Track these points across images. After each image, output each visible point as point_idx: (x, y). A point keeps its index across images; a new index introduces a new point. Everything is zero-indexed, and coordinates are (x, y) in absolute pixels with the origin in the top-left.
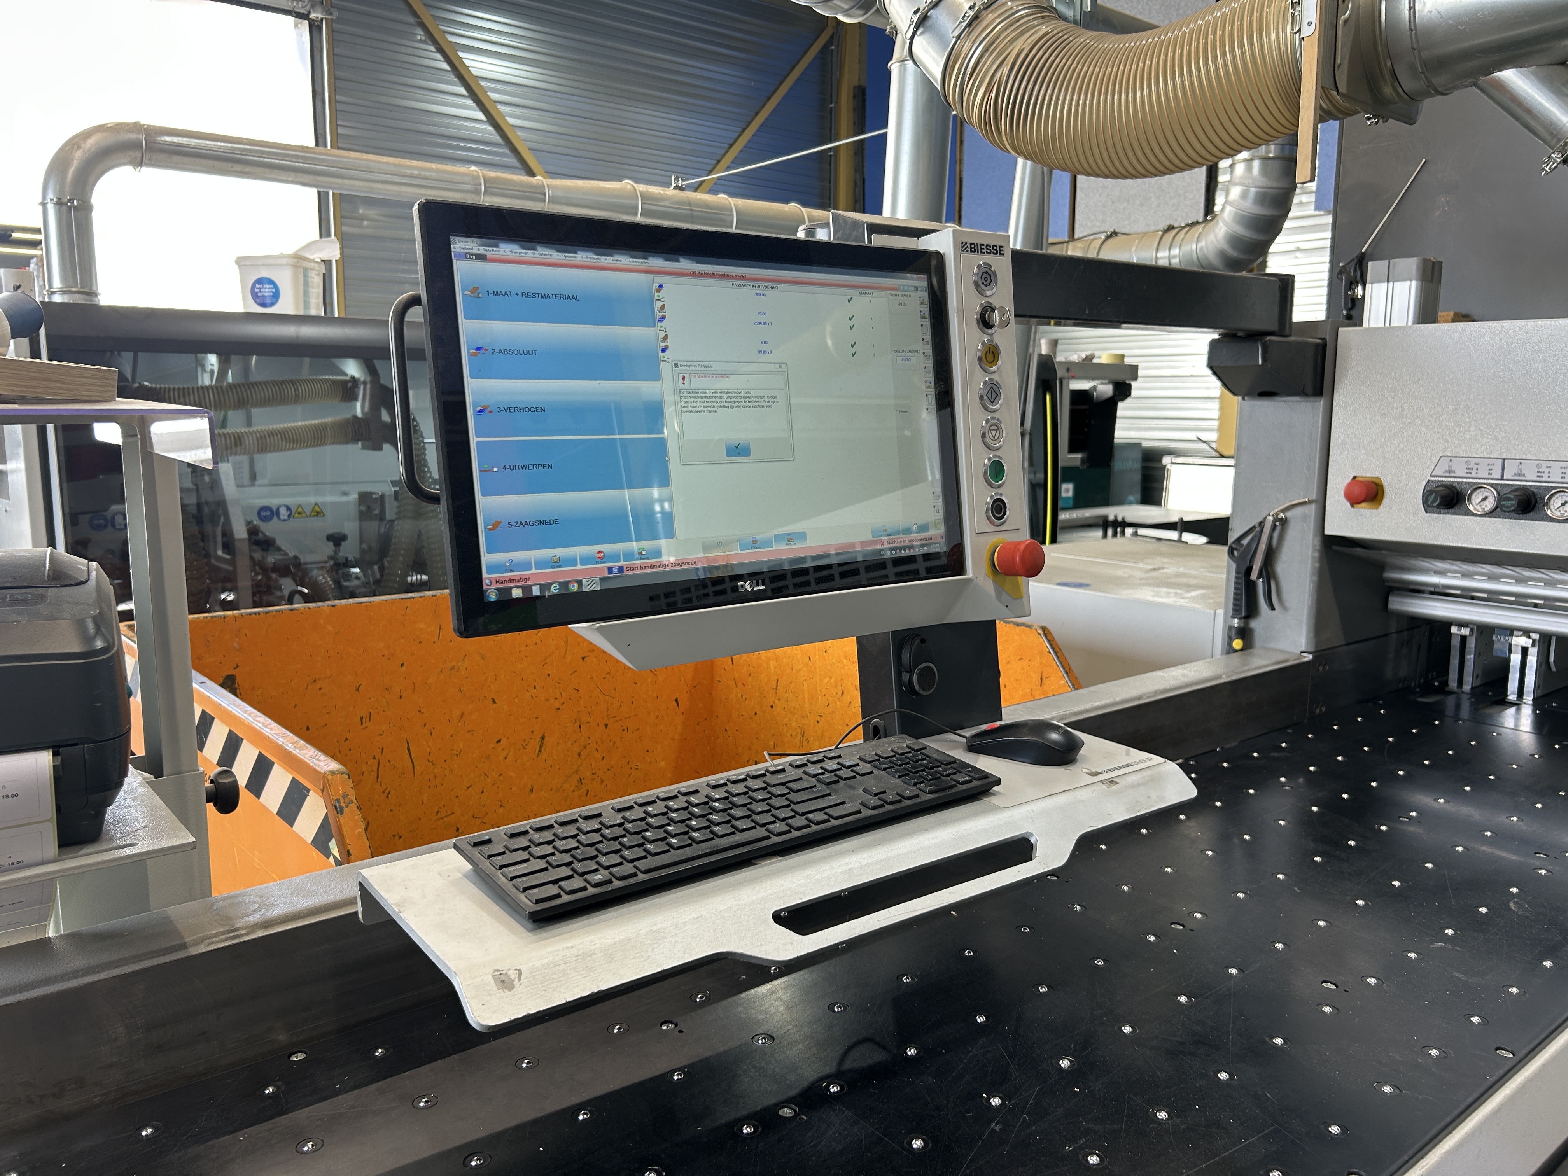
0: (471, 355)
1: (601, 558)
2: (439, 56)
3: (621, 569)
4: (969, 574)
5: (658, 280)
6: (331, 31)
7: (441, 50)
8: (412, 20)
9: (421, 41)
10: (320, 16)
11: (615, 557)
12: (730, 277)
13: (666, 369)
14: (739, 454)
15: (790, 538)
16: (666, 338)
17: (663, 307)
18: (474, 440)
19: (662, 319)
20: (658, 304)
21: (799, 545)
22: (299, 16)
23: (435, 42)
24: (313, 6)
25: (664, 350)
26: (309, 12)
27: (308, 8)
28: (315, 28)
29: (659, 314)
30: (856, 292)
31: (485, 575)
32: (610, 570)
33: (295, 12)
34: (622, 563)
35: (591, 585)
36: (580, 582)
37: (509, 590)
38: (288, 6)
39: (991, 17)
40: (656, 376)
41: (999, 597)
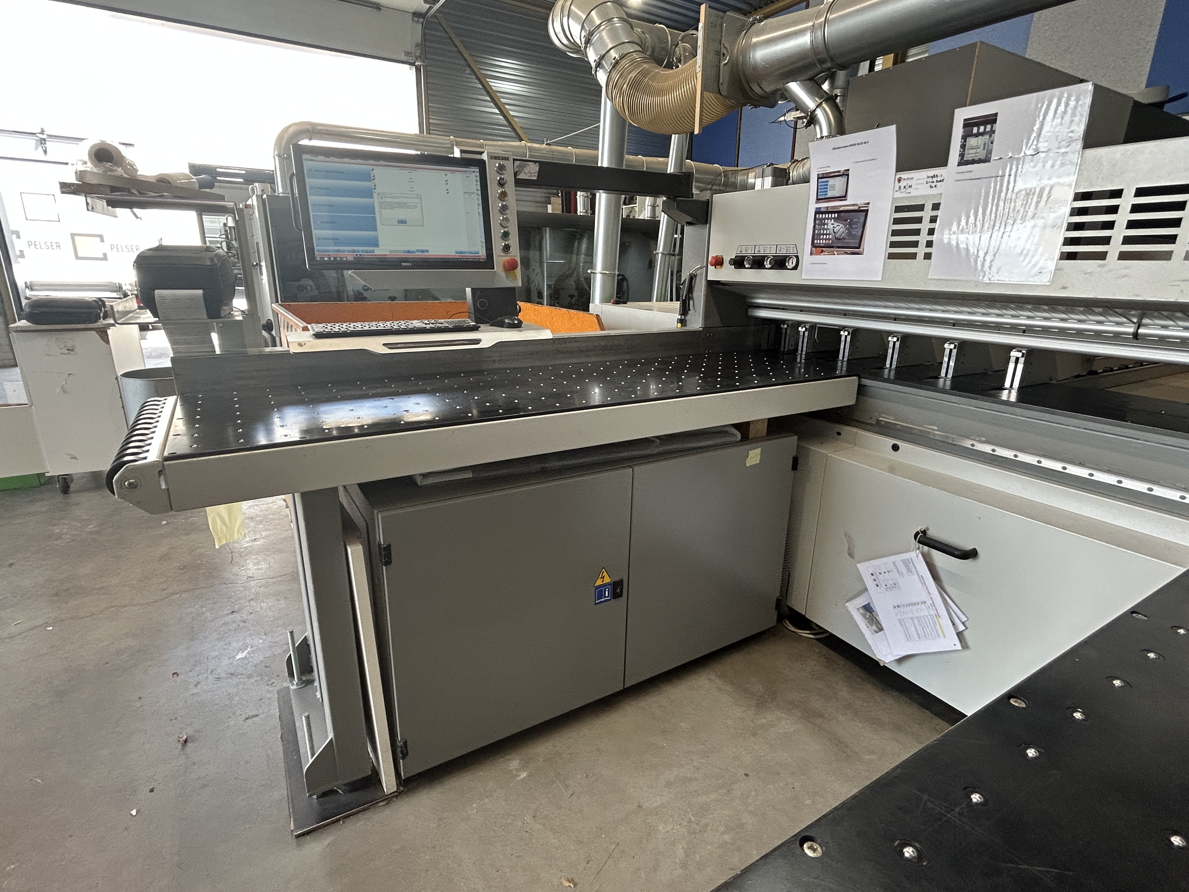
0: (310, 189)
1: (354, 251)
2: (477, 81)
3: (360, 255)
4: (495, 270)
5: (373, 167)
6: (426, 71)
7: (478, 78)
8: (464, 63)
9: (469, 74)
10: (420, 64)
11: (358, 251)
12: (398, 167)
13: (375, 195)
14: (402, 223)
15: (423, 251)
16: (375, 185)
17: (374, 176)
18: (311, 214)
19: (374, 179)
20: (372, 175)
21: (425, 254)
22: (412, 64)
23: (475, 74)
24: (417, 59)
25: (375, 189)
26: (415, 62)
27: (414, 60)
28: (418, 70)
29: (372, 178)
30: (448, 172)
31: (316, 252)
32: (357, 255)
33: (409, 62)
34: (361, 253)
35: (350, 258)
36: (346, 258)
37: (324, 258)
38: (405, 59)
39: (624, 61)
40: (372, 197)
41: (507, 278)
